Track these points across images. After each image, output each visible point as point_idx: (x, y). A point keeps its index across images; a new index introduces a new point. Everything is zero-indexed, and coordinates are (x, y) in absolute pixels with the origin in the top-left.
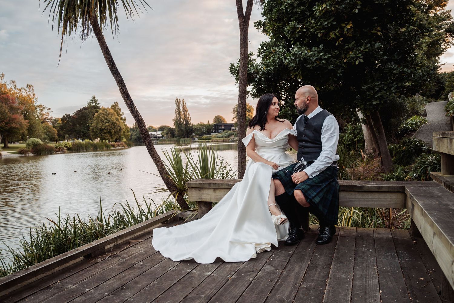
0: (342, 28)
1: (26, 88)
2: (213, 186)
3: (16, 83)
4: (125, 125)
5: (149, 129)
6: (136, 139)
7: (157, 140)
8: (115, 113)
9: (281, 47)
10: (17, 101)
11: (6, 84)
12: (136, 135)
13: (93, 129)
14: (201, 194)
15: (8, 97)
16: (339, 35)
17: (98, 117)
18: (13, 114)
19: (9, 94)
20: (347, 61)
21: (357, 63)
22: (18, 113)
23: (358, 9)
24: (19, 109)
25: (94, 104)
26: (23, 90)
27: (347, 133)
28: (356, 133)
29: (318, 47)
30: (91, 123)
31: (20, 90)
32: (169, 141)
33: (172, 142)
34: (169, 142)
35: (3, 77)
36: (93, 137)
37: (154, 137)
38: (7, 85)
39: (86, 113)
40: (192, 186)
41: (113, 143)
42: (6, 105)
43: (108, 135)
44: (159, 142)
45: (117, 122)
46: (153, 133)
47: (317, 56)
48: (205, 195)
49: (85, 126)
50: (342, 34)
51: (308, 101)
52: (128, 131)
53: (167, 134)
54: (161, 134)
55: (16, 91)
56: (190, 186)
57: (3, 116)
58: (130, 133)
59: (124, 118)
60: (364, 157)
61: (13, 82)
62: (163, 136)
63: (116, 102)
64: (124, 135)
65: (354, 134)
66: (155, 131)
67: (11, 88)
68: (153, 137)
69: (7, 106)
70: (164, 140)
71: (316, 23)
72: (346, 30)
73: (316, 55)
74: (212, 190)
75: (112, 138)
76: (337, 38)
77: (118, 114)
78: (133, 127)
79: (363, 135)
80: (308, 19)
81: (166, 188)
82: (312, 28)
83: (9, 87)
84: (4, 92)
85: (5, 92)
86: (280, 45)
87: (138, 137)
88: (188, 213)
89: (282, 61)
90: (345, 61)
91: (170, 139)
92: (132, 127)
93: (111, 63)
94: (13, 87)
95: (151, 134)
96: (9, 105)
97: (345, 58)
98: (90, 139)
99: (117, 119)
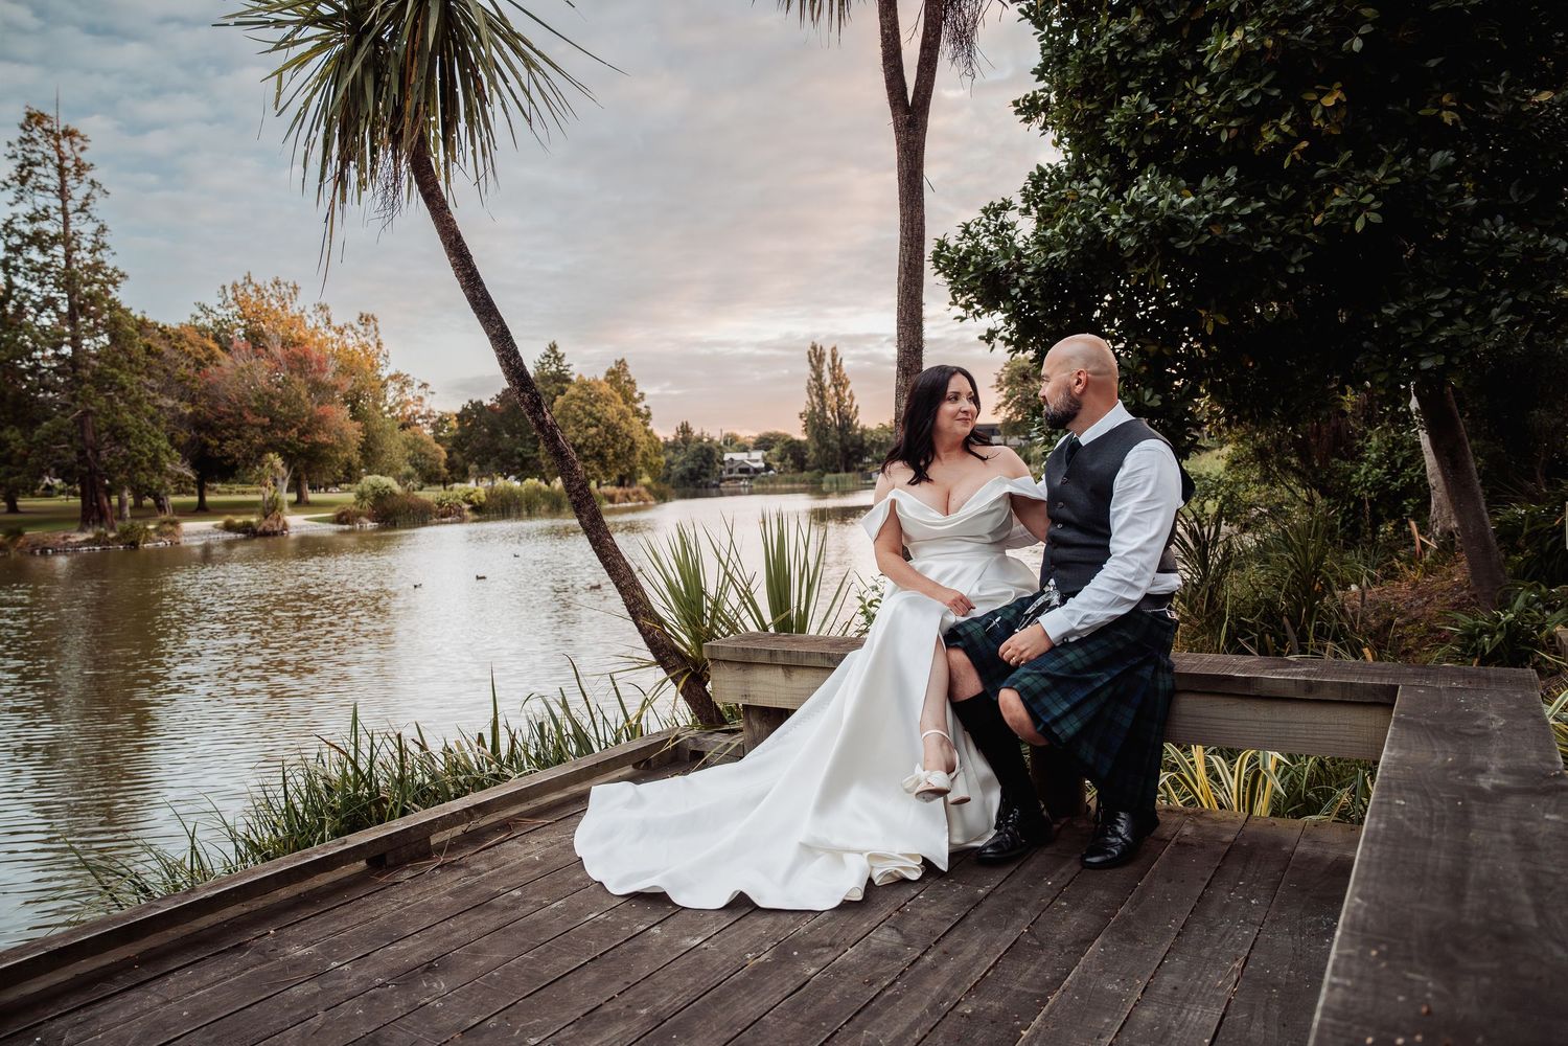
0: (1304, 110)
1: (356, 325)
3: (331, 311)
4: (649, 433)
5: (726, 443)
6: (682, 478)
7: (751, 478)
8: (618, 396)
9: (1096, 181)
10: (332, 366)
11: (304, 314)
12: (683, 463)
14: (748, 682)
15: (307, 352)
16: (1294, 134)
17: (566, 407)
18: (321, 403)
19: (309, 346)
20: (1324, 220)
21: (1359, 227)
22: (333, 401)
23: (1361, 36)
24: (336, 388)
25: (553, 369)
26: (348, 331)
27: (1365, 460)
28: (1399, 461)
29: (1221, 175)
31: (341, 331)
32: (787, 481)
33: (796, 486)
34: (789, 486)
36: (549, 471)
37: (742, 471)
38: (306, 318)
40: (721, 656)
41: (610, 490)
42: (301, 377)
43: (594, 464)
44: (755, 487)
45: (623, 424)
46: (739, 456)
47: (1215, 209)
50: (1303, 127)
51: (1079, 388)
52: (658, 454)
53: (781, 460)
54: (764, 459)
55: (331, 334)
56: (715, 655)
57: (294, 410)
58: (663, 459)
59: (644, 411)
60: (1424, 546)
61: (323, 308)
62: (768, 467)
63: (619, 359)
64: (644, 462)
65: (1393, 463)
66: (745, 449)
67: (316, 327)
68: (737, 470)
69: (303, 380)
70: (773, 480)
71: (1214, 92)
72: (1319, 113)
73: (1210, 206)
75: (607, 475)
76: (1288, 142)
77: (628, 398)
78: (676, 440)
79: (1424, 470)
80: (1187, 84)
81: (652, 658)
82: (1198, 113)
83: (310, 324)
84: (296, 340)
85: (300, 338)
86: (1095, 175)
87: (691, 471)
88: (717, 737)
89: (1096, 229)
90: (1318, 221)
91: (789, 476)
92: (671, 439)
94: (321, 324)
95: (732, 459)
96: (310, 376)
97: (1319, 209)
98: (542, 477)
99: (623, 416)
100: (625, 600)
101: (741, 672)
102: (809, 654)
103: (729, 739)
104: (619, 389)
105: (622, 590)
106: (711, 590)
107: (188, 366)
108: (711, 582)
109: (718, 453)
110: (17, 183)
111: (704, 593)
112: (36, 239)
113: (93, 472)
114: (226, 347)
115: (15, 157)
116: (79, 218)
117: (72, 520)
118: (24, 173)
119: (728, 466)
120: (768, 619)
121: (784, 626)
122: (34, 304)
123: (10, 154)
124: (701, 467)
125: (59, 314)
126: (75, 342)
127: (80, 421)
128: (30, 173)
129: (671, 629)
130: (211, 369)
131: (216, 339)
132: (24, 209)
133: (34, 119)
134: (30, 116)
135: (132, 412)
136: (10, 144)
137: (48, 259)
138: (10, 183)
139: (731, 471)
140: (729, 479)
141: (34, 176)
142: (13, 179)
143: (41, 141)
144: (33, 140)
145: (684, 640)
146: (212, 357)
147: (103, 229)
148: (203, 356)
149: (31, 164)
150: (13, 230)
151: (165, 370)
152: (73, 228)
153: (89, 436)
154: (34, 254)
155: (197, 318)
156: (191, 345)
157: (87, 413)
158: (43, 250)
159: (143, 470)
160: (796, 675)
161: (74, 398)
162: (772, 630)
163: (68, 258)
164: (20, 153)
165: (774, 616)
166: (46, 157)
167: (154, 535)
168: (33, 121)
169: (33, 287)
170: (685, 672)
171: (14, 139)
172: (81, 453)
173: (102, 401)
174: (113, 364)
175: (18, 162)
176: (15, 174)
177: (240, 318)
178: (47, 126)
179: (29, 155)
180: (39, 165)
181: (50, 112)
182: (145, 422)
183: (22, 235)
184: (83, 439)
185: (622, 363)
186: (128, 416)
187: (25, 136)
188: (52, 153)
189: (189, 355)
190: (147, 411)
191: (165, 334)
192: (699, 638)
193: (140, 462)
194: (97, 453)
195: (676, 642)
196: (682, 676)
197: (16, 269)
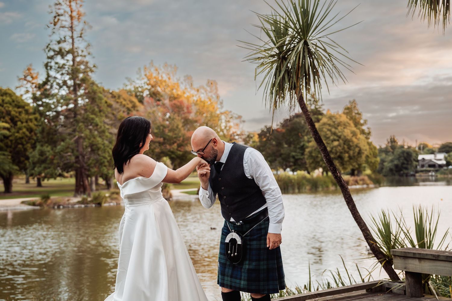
1: (205, 86)
2: (417, 256)
3: (193, 79)
4: (370, 144)
5: (419, 148)
6: (391, 170)
7: (436, 171)
8: (351, 123)
10: (194, 109)
11: (179, 82)
12: (392, 161)
13: (310, 152)
14: (406, 263)
15: (181, 102)
18: (189, 130)
19: (182, 99)
24: (196, 121)
25: (313, 107)
26: (202, 91)
30: (309, 142)
31: (198, 90)
35: (175, 71)
37: (430, 166)
38: (180, 84)
39: (300, 123)
40: (397, 254)
41: (346, 177)
42: (178, 116)
44: (439, 176)
45: (354, 139)
46: (428, 157)
48: (410, 265)
49: (298, 146)
52: (375, 156)
54: (446, 158)
55: (194, 92)
56: (395, 254)
57: (175, 134)
58: (378, 159)
59: (367, 131)
61: (189, 78)
62: (448, 164)
63: (352, 100)
64: (367, 162)
66: (432, 152)
67: (186, 89)
68: (427, 165)
69: (180, 118)
74: (417, 260)
77: (357, 124)
78: (387, 147)
83: (182, 87)
84: (176, 96)
85: (178, 95)
87: (396, 166)
88: (396, 283)
92: (384, 146)
93: (315, 133)
94: (188, 87)
95: (423, 159)
96: (183, 116)
99: (354, 134)
100: (363, 234)
101: (404, 260)
102: (427, 254)
103: (400, 284)
104: (352, 118)
105: (362, 231)
106: (394, 233)
107: (124, 112)
108: (394, 229)
109: (414, 155)
110: (52, 25)
111: (392, 233)
112: (61, 53)
113: (82, 167)
114: (141, 101)
115: (52, 12)
116: (79, 40)
117: (69, 191)
118: (56, 20)
119: (421, 163)
120: (416, 242)
121: (422, 245)
122: (58, 84)
123: (50, 11)
124: (403, 164)
125: (68, 87)
126: (76, 101)
127: (77, 142)
128: (59, 20)
129: (380, 245)
130: (134, 112)
131: (136, 96)
132: (56, 38)
135: (100, 137)
136: (50, 6)
137: (65, 62)
138: (50, 25)
139: (423, 166)
140: (422, 171)
141: (60, 21)
142: (51, 23)
143: (63, 3)
144: (60, 3)
145: (384, 250)
146: (134, 107)
147: (89, 45)
148: (130, 106)
149: (59, 15)
150: (50, 49)
151: (113, 114)
153: (81, 150)
154: (59, 59)
155: (127, 86)
156: (125, 100)
157: (80, 137)
158: (63, 56)
159: (105, 166)
160: (423, 262)
161: (74, 131)
162: (417, 247)
163: (74, 60)
164: (54, 10)
165: (418, 242)
166: (65, 12)
167: (109, 200)
169: (58, 76)
170: (385, 260)
172: (77, 157)
173: (87, 132)
174: (93, 113)
175: (54, 14)
176: (52, 21)
177: (148, 85)
179: (58, 11)
180: (62, 15)
182: (106, 142)
183: (54, 51)
184: (78, 151)
185: (353, 103)
186: (99, 139)
188: (68, 9)
189: (124, 106)
190: (107, 137)
191: (113, 96)
192: (390, 247)
193: (104, 162)
194: (83, 157)
195: (381, 250)
196: (383, 261)
197: (51, 67)
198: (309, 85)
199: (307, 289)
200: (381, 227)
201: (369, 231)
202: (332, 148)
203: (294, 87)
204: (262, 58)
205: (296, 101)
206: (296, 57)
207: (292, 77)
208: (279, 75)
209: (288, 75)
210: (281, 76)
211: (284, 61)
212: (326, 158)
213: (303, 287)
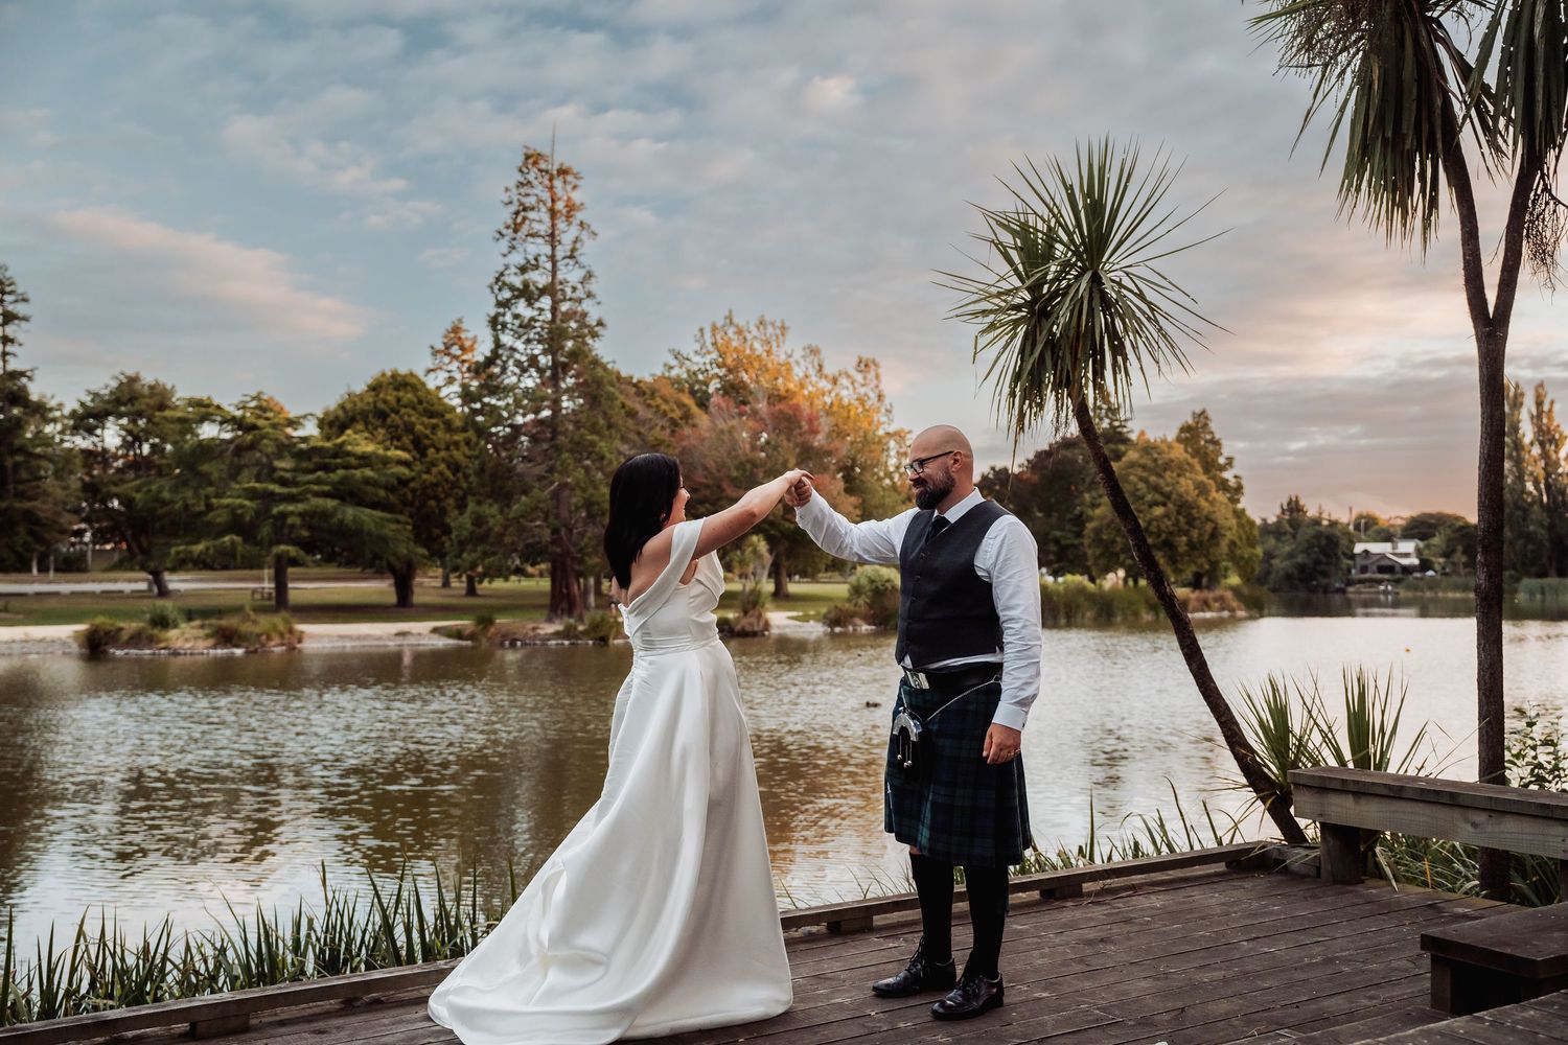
1: (852, 372)
2: (1351, 787)
3: (823, 355)
4: (1240, 514)
5: (1357, 527)
6: (1288, 577)
7: (1397, 582)
8: (1195, 462)
10: (825, 424)
11: (791, 360)
12: (1291, 556)
13: (1098, 531)
14: (1324, 804)
15: (796, 408)
19: (798, 400)
22: (825, 469)
24: (829, 453)
26: (844, 381)
30: (1094, 506)
31: (835, 381)
32: (1456, 588)
35: (783, 335)
36: (1096, 564)
37: (1382, 570)
38: (793, 365)
39: (1074, 461)
40: (1301, 782)
42: (789, 440)
43: (1159, 557)
44: (1403, 594)
45: (1203, 503)
46: (1377, 548)
48: (1334, 808)
49: (1069, 516)
52: (1252, 543)
53: (1447, 555)
54: (1419, 552)
55: (825, 385)
56: (1298, 781)
58: (1259, 551)
59: (1232, 482)
61: (814, 351)
62: (1425, 565)
63: (1198, 411)
64: (1232, 557)
66: (1387, 536)
67: (806, 376)
68: (1375, 568)
69: (791, 445)
70: (1433, 585)
74: (1351, 797)
77: (1210, 466)
78: (1279, 522)
81: (1244, 781)
83: (798, 372)
84: (783, 392)
85: (787, 391)
87: (1302, 568)
91: (1461, 580)
92: (1272, 519)
94: (812, 372)
95: (1366, 552)
96: (799, 440)
98: (1086, 571)
99: (1202, 489)
101: (1318, 796)
102: (1373, 784)
103: (1307, 852)
104: (1197, 453)
105: (1221, 724)
106: (1297, 731)
107: (663, 428)
108: (1297, 721)
109: (1344, 542)
110: (510, 231)
111: (1291, 732)
112: (527, 293)
113: (566, 554)
114: (703, 402)
115: (511, 203)
116: (567, 265)
117: (538, 607)
118: (519, 220)
119: (1360, 562)
120: (1347, 755)
121: (1362, 762)
122: (518, 364)
123: (507, 200)
124: (1317, 562)
125: (541, 371)
126: (556, 403)
127: (556, 495)
128: (524, 219)
129: (1261, 759)
130: (687, 431)
131: (693, 393)
132: (517, 259)
133: (532, 158)
134: (528, 157)
136: (507, 189)
137: (535, 313)
138: (504, 231)
139: (1364, 569)
140: (1361, 581)
141: (527, 222)
142: (508, 227)
143: (535, 183)
144: (529, 182)
145: (1273, 769)
146: (687, 416)
147: (589, 275)
148: (677, 414)
149: (525, 210)
150: (504, 284)
151: (639, 433)
152: (560, 276)
153: (564, 514)
154: (521, 307)
155: (671, 368)
156: (666, 401)
157: (563, 486)
158: (531, 301)
160: (1363, 801)
161: (551, 470)
162: (1351, 765)
163: (554, 310)
164: (515, 198)
165: (1353, 754)
166: (540, 201)
168: (531, 161)
169: (519, 345)
170: (1271, 795)
171: (512, 184)
172: (555, 531)
173: (580, 474)
174: (594, 429)
175: (514, 208)
176: (510, 222)
177: (719, 366)
178: (543, 165)
179: (523, 200)
180: (532, 209)
181: (545, 151)
183: (512, 288)
184: (557, 516)
185: (1202, 417)
187: (522, 180)
188: (546, 196)
189: (665, 414)
191: (640, 389)
192: (1285, 764)
194: (570, 530)
195: (1266, 770)
196: (1269, 796)
197: (504, 325)
198: (1103, 378)
199: (1084, 857)
200: (1266, 716)
201: (1237, 725)
202: (1149, 523)
203: (1068, 383)
204: (991, 311)
205: (1070, 414)
206: (1072, 312)
207: (1063, 359)
208: (1032, 353)
209: (1053, 354)
210: (1036, 354)
211: (1044, 321)
212: (1139, 551)
213: (1075, 851)
